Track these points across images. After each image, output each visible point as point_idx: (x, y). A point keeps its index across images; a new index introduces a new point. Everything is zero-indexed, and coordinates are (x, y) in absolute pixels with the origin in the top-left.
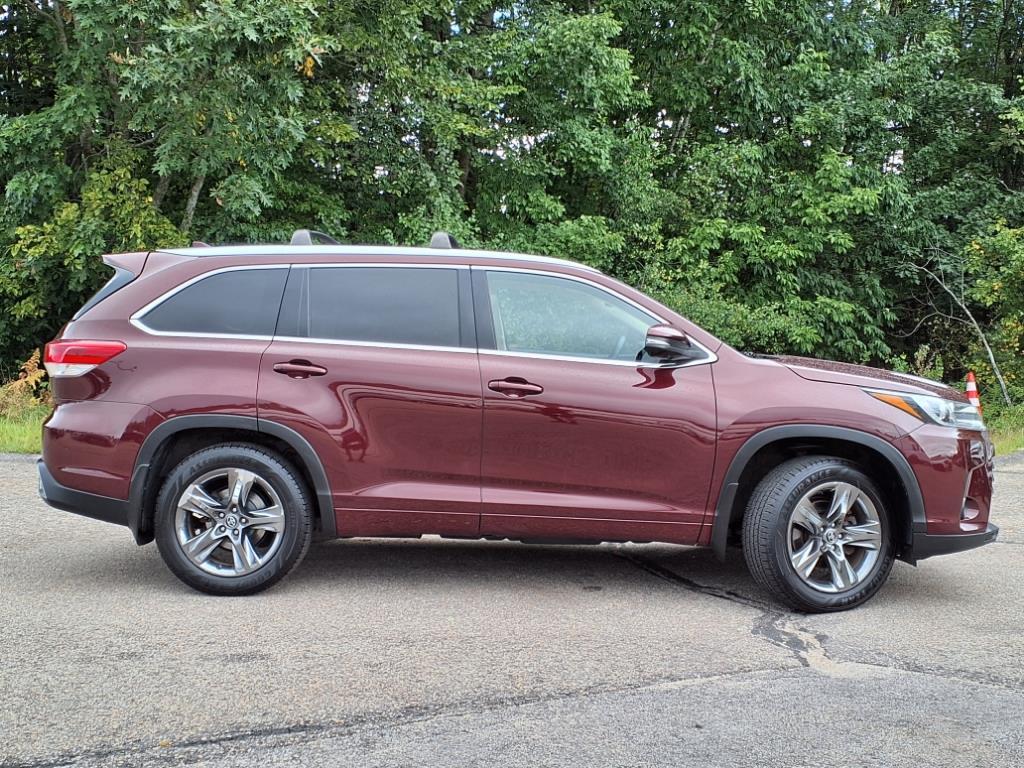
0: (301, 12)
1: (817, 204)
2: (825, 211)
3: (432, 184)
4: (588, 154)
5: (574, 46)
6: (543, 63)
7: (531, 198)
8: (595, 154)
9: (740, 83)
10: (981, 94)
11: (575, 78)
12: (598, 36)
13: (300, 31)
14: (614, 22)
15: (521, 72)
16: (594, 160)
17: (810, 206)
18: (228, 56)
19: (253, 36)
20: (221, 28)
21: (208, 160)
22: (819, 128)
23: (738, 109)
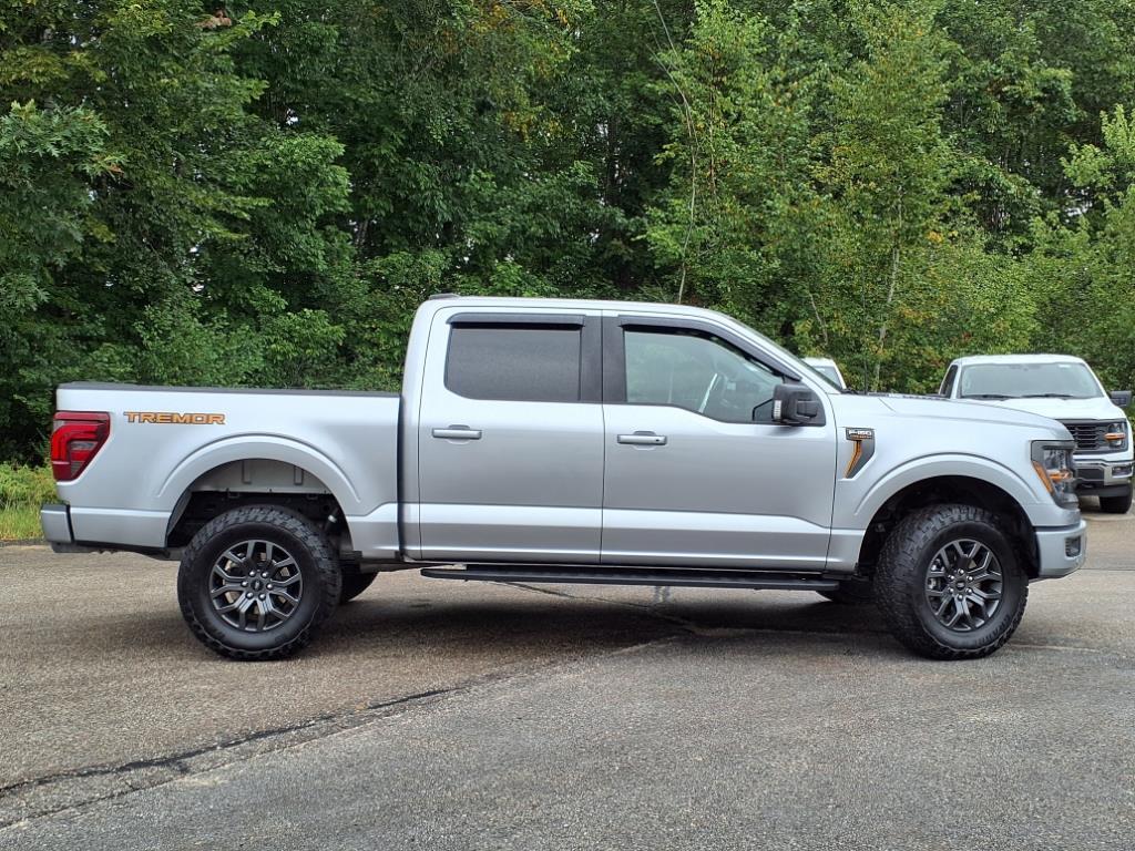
9: (426, 198)
10: (608, 215)
23: (421, 219)
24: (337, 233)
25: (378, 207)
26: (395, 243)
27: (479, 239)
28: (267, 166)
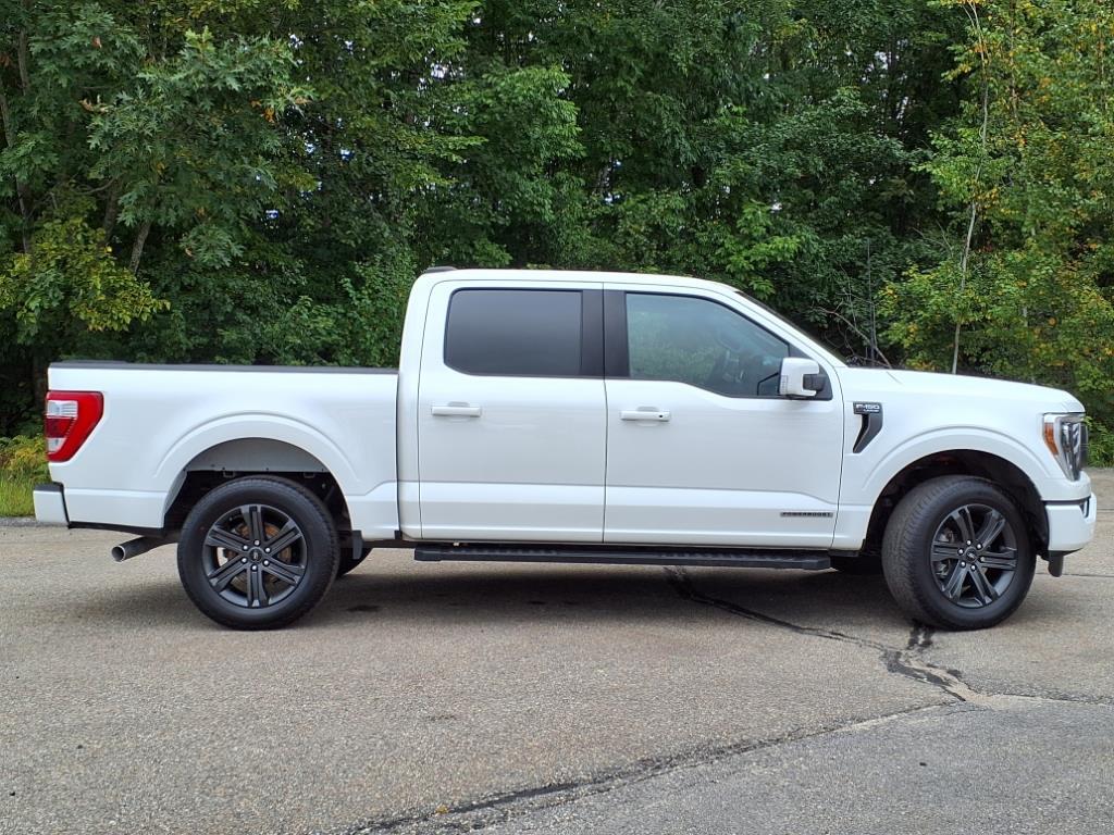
0: (281, 61)
1: (739, 252)
2: (747, 258)
3: (386, 235)
4: (532, 204)
5: (525, 97)
7: (477, 246)
8: (539, 204)
9: (666, 137)
10: (884, 147)
12: (549, 89)
13: (281, 81)
14: (564, 75)
16: (538, 210)
17: (730, 255)
18: (207, 104)
19: (235, 86)
20: (201, 77)
22: (738, 180)
28: (488, 106)
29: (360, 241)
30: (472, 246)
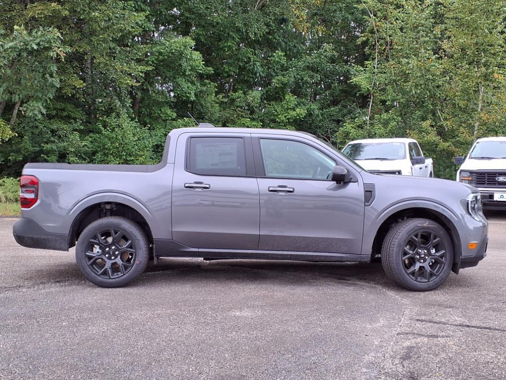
0: (56, 37)
1: (282, 114)
2: (285, 117)
3: (118, 105)
4: (186, 93)
5: (175, 50)
6: (164, 56)
7: (163, 110)
8: (189, 93)
11: (177, 62)
12: (186, 46)
13: (56, 45)
14: (192, 41)
15: (156, 60)
16: (188, 95)
17: (279, 115)
18: (25, 54)
19: (35, 47)
20: (22, 44)
21: (19, 95)
24: (210, 84)
25: (230, 70)
26: (240, 87)
27: (278, 84)
29: (106, 108)
30: (161, 110)
